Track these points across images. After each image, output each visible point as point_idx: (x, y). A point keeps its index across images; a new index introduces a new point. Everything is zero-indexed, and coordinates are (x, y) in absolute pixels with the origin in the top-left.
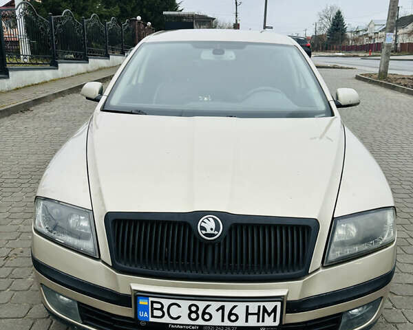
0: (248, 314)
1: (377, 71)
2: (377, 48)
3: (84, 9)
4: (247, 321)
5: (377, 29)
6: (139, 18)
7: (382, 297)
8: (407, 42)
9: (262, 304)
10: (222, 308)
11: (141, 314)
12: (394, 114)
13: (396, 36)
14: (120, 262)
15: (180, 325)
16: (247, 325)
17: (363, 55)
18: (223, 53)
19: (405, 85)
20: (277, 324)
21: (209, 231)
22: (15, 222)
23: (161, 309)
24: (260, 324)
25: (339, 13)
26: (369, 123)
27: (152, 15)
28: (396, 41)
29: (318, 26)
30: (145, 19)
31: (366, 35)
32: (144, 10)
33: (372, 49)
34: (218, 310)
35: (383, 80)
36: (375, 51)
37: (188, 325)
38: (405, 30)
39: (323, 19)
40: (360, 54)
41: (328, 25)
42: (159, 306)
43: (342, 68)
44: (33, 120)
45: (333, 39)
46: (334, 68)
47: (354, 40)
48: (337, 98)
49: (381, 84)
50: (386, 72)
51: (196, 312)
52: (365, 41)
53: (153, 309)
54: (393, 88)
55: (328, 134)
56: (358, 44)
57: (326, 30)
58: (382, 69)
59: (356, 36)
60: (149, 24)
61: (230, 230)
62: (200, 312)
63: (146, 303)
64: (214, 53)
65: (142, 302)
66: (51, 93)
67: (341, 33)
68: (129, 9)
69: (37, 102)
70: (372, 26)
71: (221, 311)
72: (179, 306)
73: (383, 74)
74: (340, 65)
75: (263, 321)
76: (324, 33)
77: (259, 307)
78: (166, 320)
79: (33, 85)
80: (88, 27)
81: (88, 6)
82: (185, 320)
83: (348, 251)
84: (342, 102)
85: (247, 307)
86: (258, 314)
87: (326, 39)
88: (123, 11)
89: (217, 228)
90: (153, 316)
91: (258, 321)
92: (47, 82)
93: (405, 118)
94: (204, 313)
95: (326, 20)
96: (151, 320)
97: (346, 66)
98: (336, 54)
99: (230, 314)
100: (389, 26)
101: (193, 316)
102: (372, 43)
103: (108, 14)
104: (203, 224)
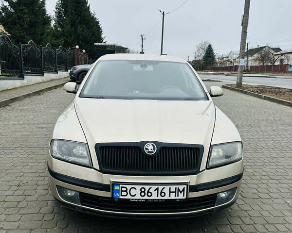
0: (170, 192)
1: (235, 83)
2: (235, 68)
3: (41, 40)
4: (170, 196)
5: (235, 56)
6: (77, 47)
7: (237, 187)
8: (255, 65)
9: (177, 186)
10: (157, 189)
11: (116, 195)
12: (246, 108)
13: (247, 61)
14: (104, 167)
15: (136, 199)
16: (170, 198)
17: (227, 73)
18: (146, 67)
19: (253, 91)
20: (185, 197)
21: (150, 150)
22: (17, 168)
23: (126, 191)
24: (177, 198)
25: (210, 46)
26: (231, 113)
27: (85, 45)
28: (247, 64)
29: (197, 54)
30: (81, 48)
31: (228, 60)
32: (80, 42)
33: (232, 69)
34: (155, 190)
35: (239, 88)
36: (234, 71)
37: (140, 199)
38: (253, 58)
39: (199, 50)
40: (225, 73)
41: (203, 54)
42: (125, 189)
43: (213, 81)
44: (13, 111)
45: (206, 63)
46: (208, 81)
47: (221, 63)
48: (211, 92)
49: (238, 91)
50: (241, 83)
51: (144, 192)
52: (228, 64)
53: (122, 191)
54: (246, 93)
55: (206, 112)
56: (223, 66)
57: (202, 56)
58: (238, 81)
59: (222, 61)
60: (84, 51)
61: (160, 150)
62: (146, 192)
63: (118, 188)
64: (142, 66)
65: (116, 188)
66: (22, 95)
67: (212, 59)
68: (69, 40)
69: (13, 100)
70: (231, 54)
71: (157, 191)
72: (135, 189)
73: (239, 84)
74: (212, 79)
75: (178, 196)
76: (201, 59)
77: (176, 188)
78: (129, 197)
79: (7, 90)
80: (44, 52)
81: (43, 38)
82: (138, 197)
83: (219, 162)
84: (213, 93)
85: (170, 188)
86: (175, 192)
87: (202, 63)
88: (66, 42)
89: (154, 149)
90: (121, 195)
91: (175, 196)
92: (17, 88)
93: (253, 110)
94: (148, 192)
95: (202, 50)
96: (121, 197)
97: (216, 80)
98: (209, 72)
99: (162, 192)
100: (241, 55)
101: (143, 194)
102: (232, 65)
103: (56, 44)
104: (147, 147)
